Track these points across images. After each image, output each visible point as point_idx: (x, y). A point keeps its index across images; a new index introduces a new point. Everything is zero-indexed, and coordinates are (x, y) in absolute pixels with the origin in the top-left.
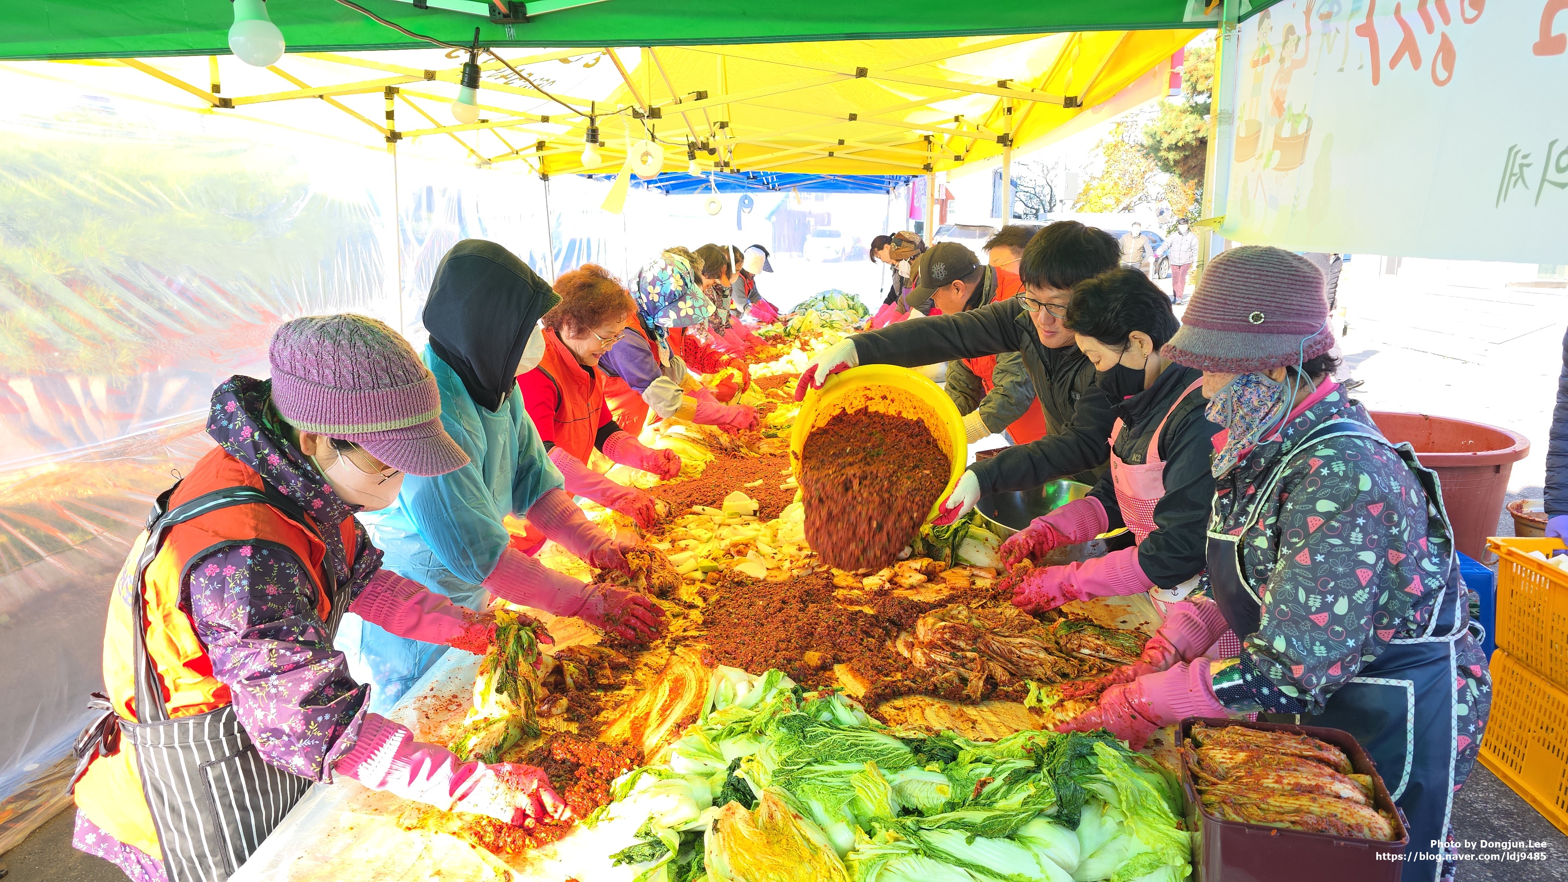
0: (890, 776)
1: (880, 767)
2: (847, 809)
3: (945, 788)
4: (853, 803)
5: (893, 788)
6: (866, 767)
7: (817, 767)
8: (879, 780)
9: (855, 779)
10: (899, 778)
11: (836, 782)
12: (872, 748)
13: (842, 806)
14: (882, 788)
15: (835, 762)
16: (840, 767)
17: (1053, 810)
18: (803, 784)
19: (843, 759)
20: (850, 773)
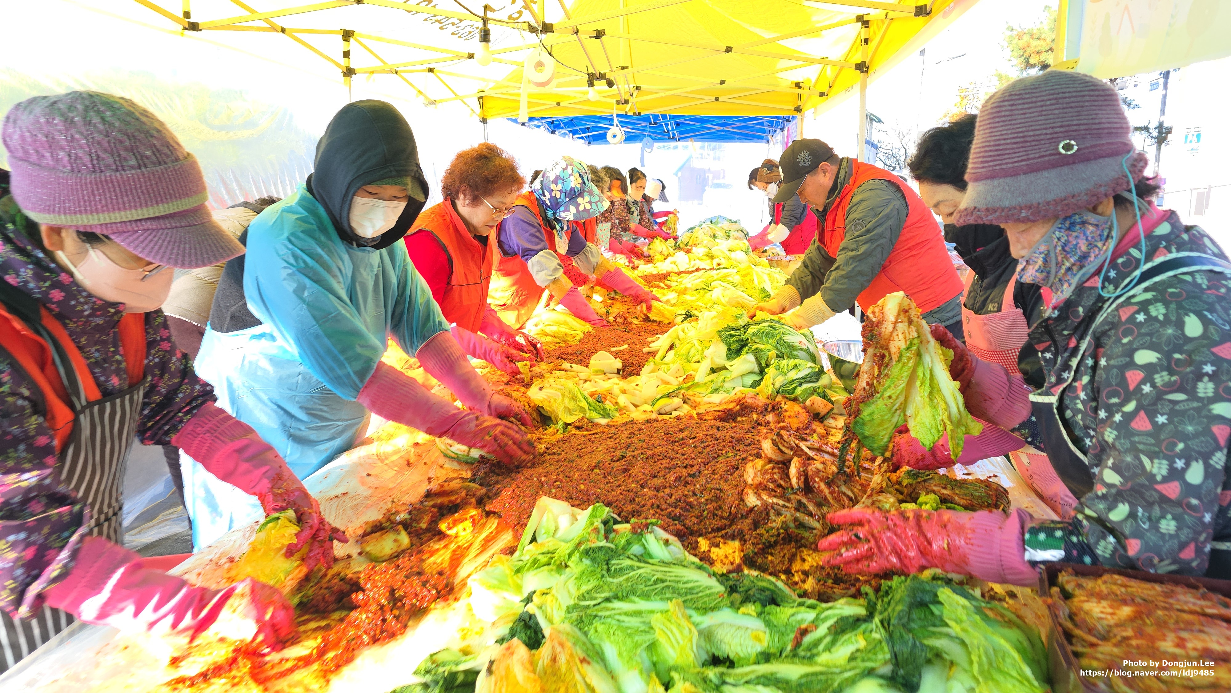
0: (697, 617)
1: (686, 607)
2: (645, 655)
3: (761, 635)
4: (652, 647)
5: (700, 633)
6: (670, 606)
7: (616, 604)
8: (684, 623)
9: (656, 620)
10: (707, 621)
11: (634, 622)
12: (681, 585)
13: (639, 651)
14: (686, 632)
15: (636, 599)
16: (641, 605)
17: (887, 669)
18: (597, 623)
19: (646, 596)
20: (651, 612)
